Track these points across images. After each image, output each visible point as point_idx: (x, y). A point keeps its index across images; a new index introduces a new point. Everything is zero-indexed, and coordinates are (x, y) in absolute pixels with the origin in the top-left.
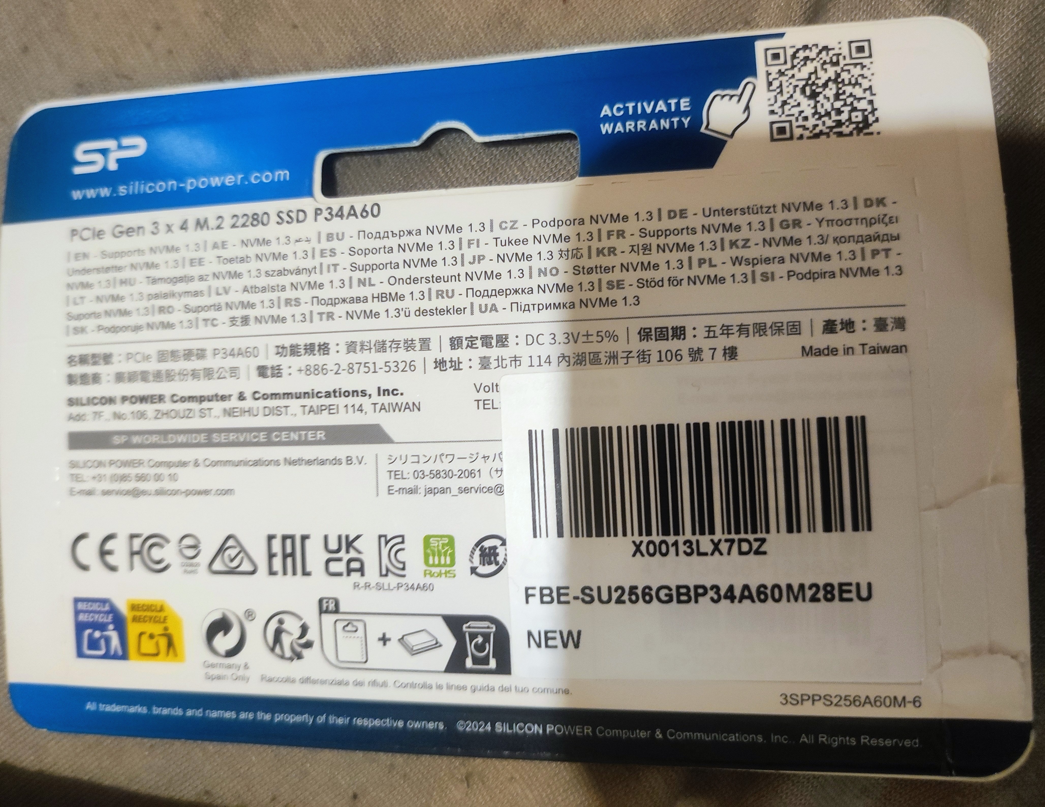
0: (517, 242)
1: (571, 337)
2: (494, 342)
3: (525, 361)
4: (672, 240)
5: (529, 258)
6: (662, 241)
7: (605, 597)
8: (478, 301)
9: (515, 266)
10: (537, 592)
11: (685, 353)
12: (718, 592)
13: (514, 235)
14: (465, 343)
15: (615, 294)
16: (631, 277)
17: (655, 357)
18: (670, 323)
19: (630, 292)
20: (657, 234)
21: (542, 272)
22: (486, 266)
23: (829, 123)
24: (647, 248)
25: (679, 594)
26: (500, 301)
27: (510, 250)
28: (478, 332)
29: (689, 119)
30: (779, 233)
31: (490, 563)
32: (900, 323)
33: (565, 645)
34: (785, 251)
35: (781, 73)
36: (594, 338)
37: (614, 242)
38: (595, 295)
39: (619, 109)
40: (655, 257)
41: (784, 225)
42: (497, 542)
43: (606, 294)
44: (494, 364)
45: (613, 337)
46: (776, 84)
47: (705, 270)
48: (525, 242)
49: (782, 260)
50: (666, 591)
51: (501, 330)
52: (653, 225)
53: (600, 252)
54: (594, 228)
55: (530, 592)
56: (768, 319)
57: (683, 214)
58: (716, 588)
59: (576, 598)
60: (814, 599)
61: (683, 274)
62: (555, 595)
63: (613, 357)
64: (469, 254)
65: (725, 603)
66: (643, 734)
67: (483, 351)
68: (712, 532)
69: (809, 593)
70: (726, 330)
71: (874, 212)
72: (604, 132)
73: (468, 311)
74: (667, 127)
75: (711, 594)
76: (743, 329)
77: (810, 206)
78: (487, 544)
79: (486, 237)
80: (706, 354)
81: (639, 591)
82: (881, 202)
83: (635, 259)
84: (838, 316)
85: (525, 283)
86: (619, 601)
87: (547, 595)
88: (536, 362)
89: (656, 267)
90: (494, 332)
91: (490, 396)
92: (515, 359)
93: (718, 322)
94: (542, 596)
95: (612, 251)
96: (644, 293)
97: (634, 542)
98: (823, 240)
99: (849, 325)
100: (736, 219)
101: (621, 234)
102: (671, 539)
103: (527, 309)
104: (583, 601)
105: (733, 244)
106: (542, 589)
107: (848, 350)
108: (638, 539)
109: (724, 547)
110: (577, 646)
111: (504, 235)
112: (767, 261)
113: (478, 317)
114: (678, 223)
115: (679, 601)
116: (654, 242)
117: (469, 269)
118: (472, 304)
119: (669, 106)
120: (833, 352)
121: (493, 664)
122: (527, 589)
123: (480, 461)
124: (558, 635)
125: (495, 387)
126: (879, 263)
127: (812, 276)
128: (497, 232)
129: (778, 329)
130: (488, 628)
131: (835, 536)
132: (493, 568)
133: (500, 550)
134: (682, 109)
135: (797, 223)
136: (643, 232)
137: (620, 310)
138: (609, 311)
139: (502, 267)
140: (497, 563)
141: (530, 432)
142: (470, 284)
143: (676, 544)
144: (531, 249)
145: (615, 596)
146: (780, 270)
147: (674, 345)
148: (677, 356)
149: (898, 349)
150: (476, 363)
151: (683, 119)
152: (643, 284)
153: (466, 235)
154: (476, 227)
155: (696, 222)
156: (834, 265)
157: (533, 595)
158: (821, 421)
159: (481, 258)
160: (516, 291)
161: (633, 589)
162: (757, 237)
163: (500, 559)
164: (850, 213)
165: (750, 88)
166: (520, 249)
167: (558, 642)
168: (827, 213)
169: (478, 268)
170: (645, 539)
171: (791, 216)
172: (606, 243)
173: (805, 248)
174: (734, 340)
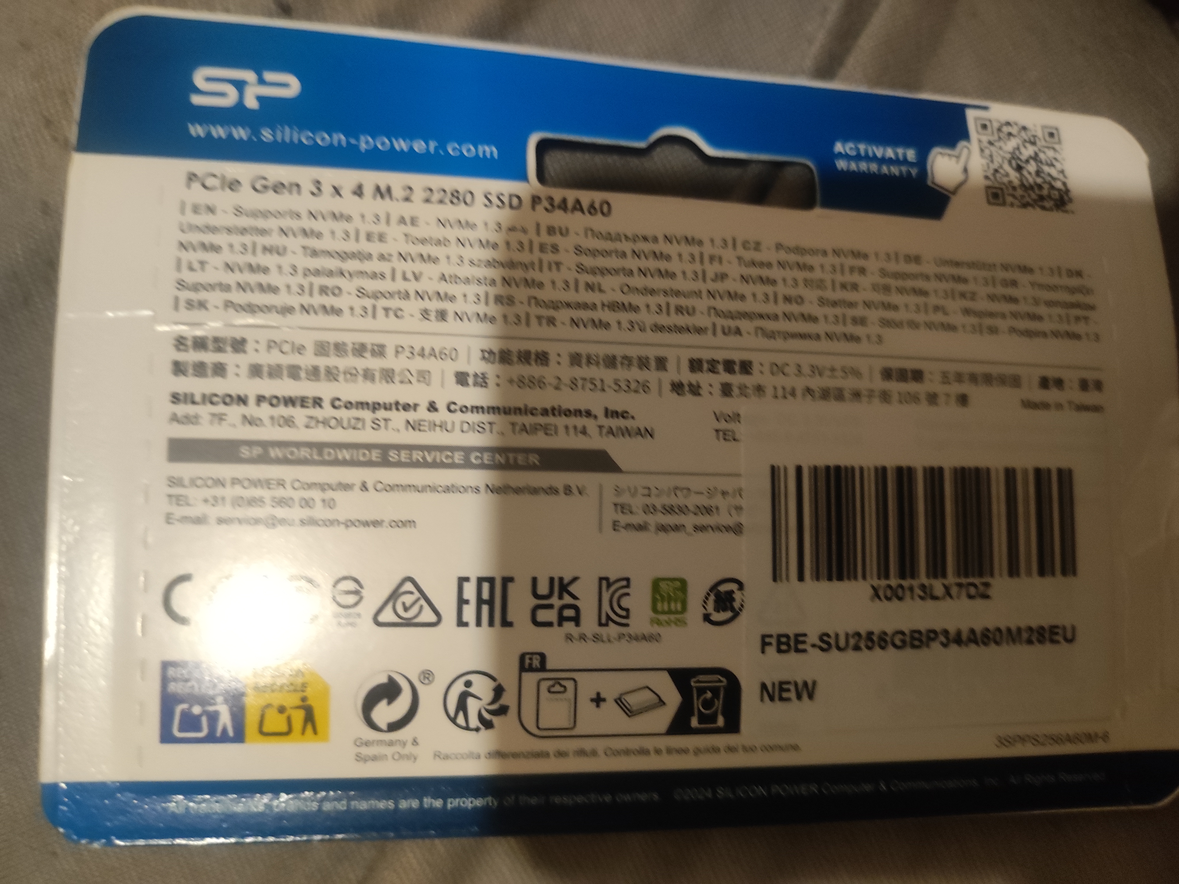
0: (762, 264)
1: (816, 372)
2: (737, 368)
3: (769, 391)
4: (910, 284)
5: (773, 282)
6: (900, 283)
7: (842, 643)
8: (720, 322)
9: (760, 289)
10: (774, 641)
11: (923, 397)
12: (947, 638)
13: (758, 257)
14: (705, 366)
15: (858, 330)
16: (874, 315)
17: (895, 397)
18: (910, 365)
19: (874, 329)
20: (897, 275)
21: (788, 299)
22: (730, 285)
23: (1034, 196)
24: (887, 289)
25: (913, 638)
26: (745, 325)
27: (755, 272)
28: (720, 356)
29: (916, 170)
30: (1000, 290)
31: (725, 610)
32: (1099, 385)
33: (799, 697)
34: (1006, 307)
35: (991, 143)
36: (839, 373)
37: (856, 278)
38: (839, 329)
39: (851, 149)
40: (896, 299)
41: (1006, 283)
42: (733, 587)
43: (851, 329)
44: (736, 391)
45: (856, 373)
46: (987, 152)
47: (939, 317)
48: (769, 265)
49: (1003, 316)
50: (900, 636)
51: (745, 356)
52: (892, 267)
53: (844, 286)
54: (837, 261)
55: (767, 640)
56: (994, 370)
57: (917, 259)
58: (946, 632)
59: (814, 646)
60: (1030, 642)
61: (921, 318)
62: (792, 644)
63: (857, 395)
64: (712, 269)
65: (954, 647)
66: (868, 788)
67: (726, 377)
68: (944, 575)
69: (1025, 635)
70: (959, 377)
71: (1074, 282)
72: (839, 168)
73: (710, 332)
74: (897, 174)
75: (943, 639)
76: (973, 378)
77: (1025, 269)
78: (723, 588)
79: (728, 254)
80: (942, 399)
81: (875, 638)
82: (1079, 274)
83: (877, 297)
84: (1051, 373)
85: (769, 308)
86: (857, 648)
87: (783, 643)
88: (780, 392)
89: (896, 308)
90: (737, 356)
91: (731, 426)
92: (759, 389)
93: (952, 368)
94: (779, 643)
95: (855, 287)
96: (888, 333)
97: (873, 587)
98: (1036, 302)
99: (1059, 383)
100: (964, 272)
101: (862, 271)
102: (905, 583)
103: (771, 335)
104: (822, 649)
105: (963, 295)
106: (779, 636)
107: (1059, 406)
108: (876, 582)
109: (954, 591)
110: (811, 696)
111: (749, 255)
112: (991, 315)
113: (721, 340)
114: (912, 268)
115: (913, 647)
116: (893, 283)
117: (712, 286)
118: (714, 325)
119: (897, 154)
120: (1045, 406)
121: (721, 721)
122: (764, 637)
123: (719, 496)
124: (792, 688)
125: (736, 417)
126: (1080, 328)
127: (1029, 334)
128: (740, 251)
129: (1003, 380)
131: (1048, 581)
132: (729, 614)
133: (737, 595)
134: (909, 159)
135: (1014, 283)
136: (884, 273)
137: (864, 347)
138: (851, 347)
139: (745, 289)
140: (733, 609)
141: (773, 469)
142: (712, 302)
143: (911, 589)
144: (775, 273)
145: (852, 642)
146: (1002, 324)
147: (912, 387)
148: (914, 398)
149: (1097, 409)
150: (717, 390)
151: (911, 169)
152: (886, 323)
153: (708, 250)
154: (718, 242)
155: (929, 268)
156: (1045, 326)
157: (770, 644)
158: (1038, 472)
159: (722, 277)
160: (761, 316)
161: (870, 634)
162: (983, 291)
163: (736, 605)
164: (1055, 280)
165: (965, 151)
166: (765, 272)
167: (793, 695)
168: (1038, 277)
169: (721, 286)
170: (884, 583)
171: (1010, 275)
172: (849, 278)
173: (1023, 308)
174: (965, 388)
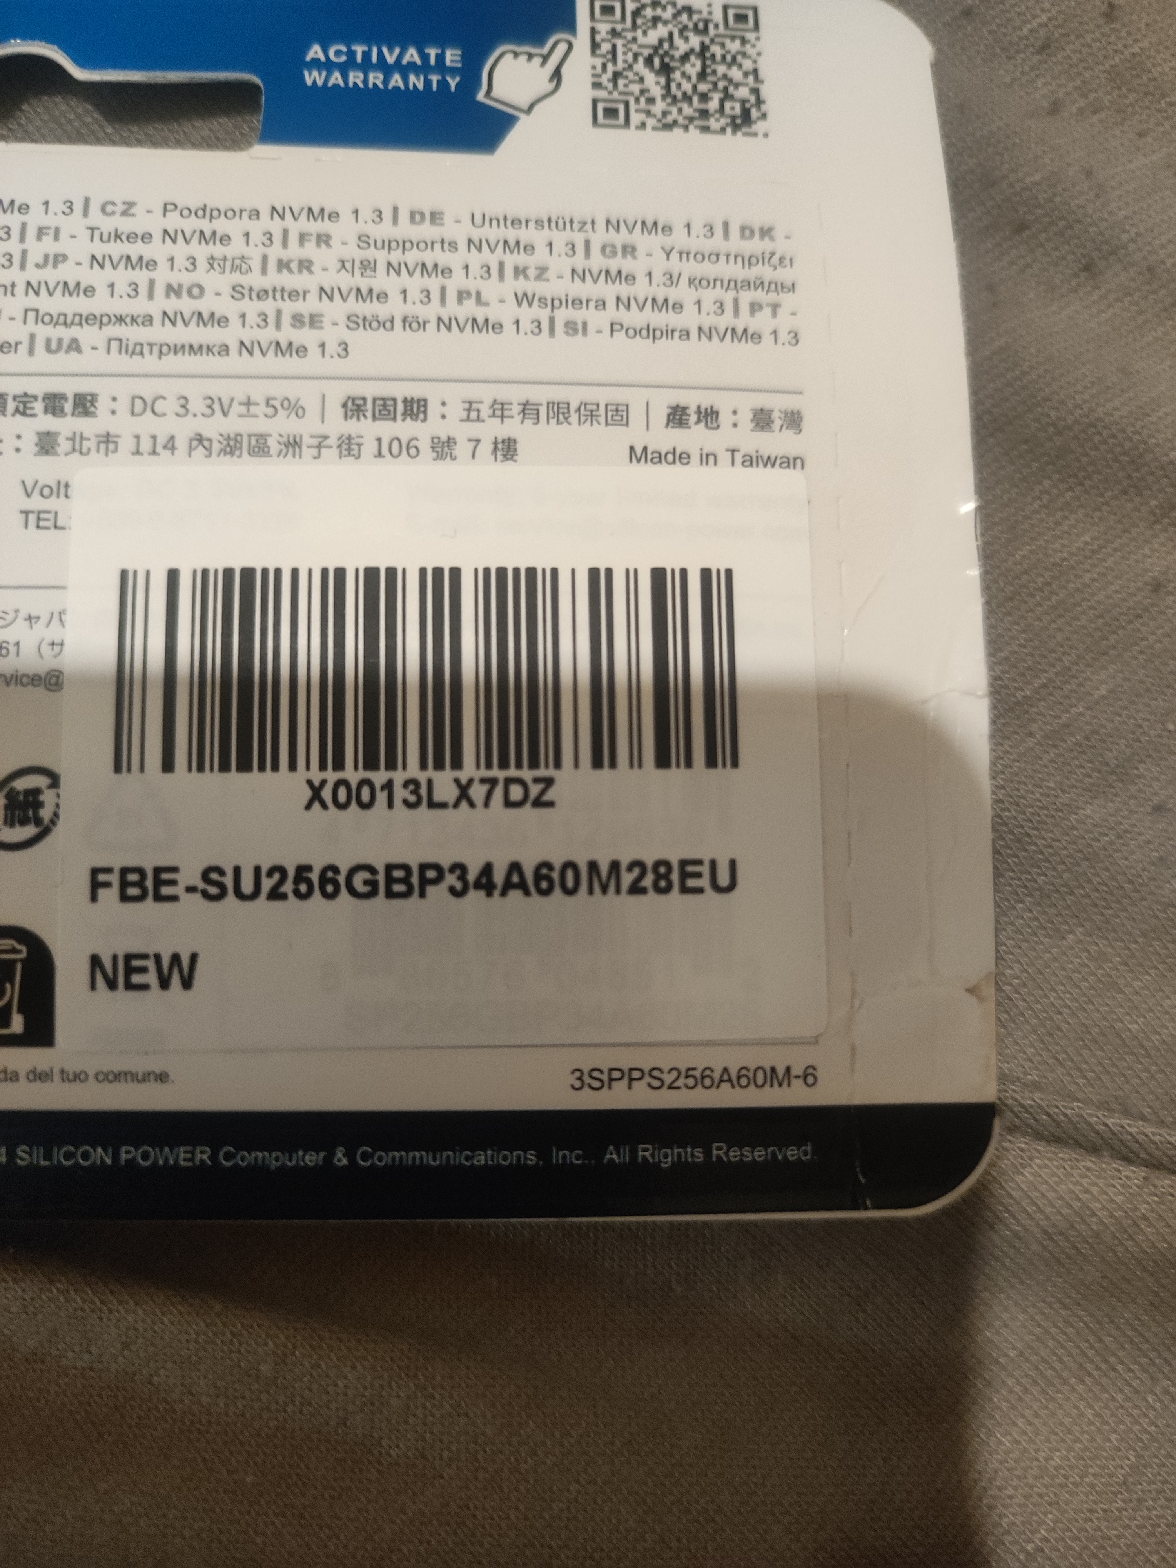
0: (132, 237)
1: (216, 406)
2: (68, 407)
3: (126, 444)
4: (412, 257)
5: (151, 264)
6: (396, 256)
7: (247, 886)
8: (43, 332)
9: (123, 277)
10: (114, 879)
11: (424, 445)
12: (463, 878)
13: (125, 225)
14: (11, 405)
15: (305, 336)
16: (335, 310)
17: (369, 447)
18: (400, 391)
19: (332, 335)
20: (388, 245)
21: (172, 290)
22: (67, 272)
23: (688, 111)
24: (368, 266)
25: (390, 880)
26: (88, 335)
27: (116, 249)
28: (39, 387)
29: (458, 79)
30: (597, 262)
31: (24, 822)
32: (794, 420)
33: (164, 984)
34: (609, 291)
35: (614, 33)
36: (260, 409)
37: (310, 250)
38: (267, 335)
39: (338, 53)
40: (381, 281)
41: (607, 250)
42: (40, 781)
43: (287, 334)
44: (64, 445)
45: (295, 408)
46: (605, 47)
47: (469, 308)
48: (146, 237)
49: (602, 304)
50: (367, 875)
51: (84, 386)
52: (384, 230)
53: (283, 265)
54: (276, 228)
55: (102, 877)
56: (574, 396)
57: (436, 217)
58: (460, 868)
59: (191, 889)
60: (636, 889)
61: (431, 311)
62: (149, 883)
63: (293, 445)
64: (37, 250)
65: (475, 897)
66: (311, 1159)
67: (46, 422)
68: (457, 764)
69: (627, 879)
70: (500, 410)
71: (756, 246)
72: (309, 82)
73: (23, 349)
74: (420, 86)
75: (451, 879)
76: (528, 410)
77: (652, 227)
78: (22, 784)
79: (75, 224)
80: (463, 449)
81: (315, 876)
82: (766, 232)
83: (345, 281)
84: (692, 400)
85: (140, 306)
86: (275, 895)
87: (133, 884)
88: (146, 445)
89: (383, 297)
90: (70, 387)
91: (51, 504)
92: (108, 440)
93: (485, 394)
94: (124, 884)
95: (305, 265)
96: (359, 339)
97: (310, 783)
98: (671, 279)
99: (709, 416)
100: (526, 235)
101: (323, 239)
102: (379, 777)
103: (137, 350)
104: (206, 895)
105: (520, 272)
106: (124, 871)
107: (707, 458)
108: (316, 776)
109: (478, 792)
110: (187, 984)
111: (108, 225)
112: (577, 303)
113: (42, 360)
114: (426, 231)
115: (390, 894)
116: (381, 257)
117: (33, 275)
118: (32, 337)
119: (425, 57)
120: (680, 458)
122: (95, 872)
123: (21, 624)
124: (150, 964)
125: (63, 489)
126: (762, 322)
127: (651, 333)
128: (96, 217)
129: (588, 412)
130: (14, 951)
131: (676, 775)
132: (30, 831)
133: (48, 797)
134: (448, 63)
135: (629, 250)
136: (363, 240)
137: (313, 362)
138: (290, 364)
139: (98, 278)
140: (38, 821)
141: (124, 574)
142: (32, 301)
143: (388, 786)
144: (156, 250)
145: (267, 884)
146: (597, 319)
147: (405, 428)
148: (410, 449)
149: (789, 462)
150: (29, 443)
151: (449, 79)
152: (355, 322)
153: (35, 218)
154: (57, 206)
155: (460, 232)
156: (689, 319)
157: (107, 885)
158: (658, 576)
159: (59, 259)
160: (120, 319)
161: (303, 870)
162: (560, 264)
163: (45, 814)
164: (717, 242)
165: (562, 48)
166: (135, 250)
167: (151, 978)
168: (679, 239)
169: (51, 275)
170: (332, 776)
171: (621, 238)
172: (294, 251)
173: (641, 289)
174: (512, 428)
